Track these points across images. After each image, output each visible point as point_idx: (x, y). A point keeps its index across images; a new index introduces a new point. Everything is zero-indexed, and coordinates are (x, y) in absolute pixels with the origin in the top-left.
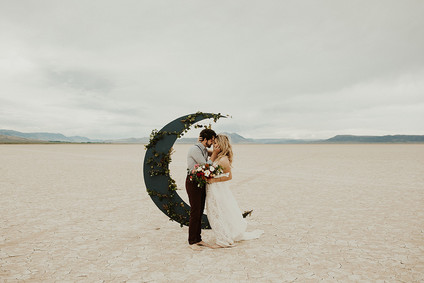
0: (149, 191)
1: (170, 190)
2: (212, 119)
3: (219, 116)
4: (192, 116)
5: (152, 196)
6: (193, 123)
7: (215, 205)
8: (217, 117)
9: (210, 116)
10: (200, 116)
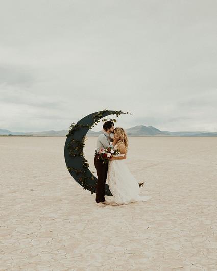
0: (68, 168)
1: (83, 167)
2: (115, 115)
3: (120, 113)
4: (100, 112)
5: (70, 171)
6: (101, 118)
7: (114, 176)
8: (118, 113)
9: (113, 113)
10: (106, 113)
